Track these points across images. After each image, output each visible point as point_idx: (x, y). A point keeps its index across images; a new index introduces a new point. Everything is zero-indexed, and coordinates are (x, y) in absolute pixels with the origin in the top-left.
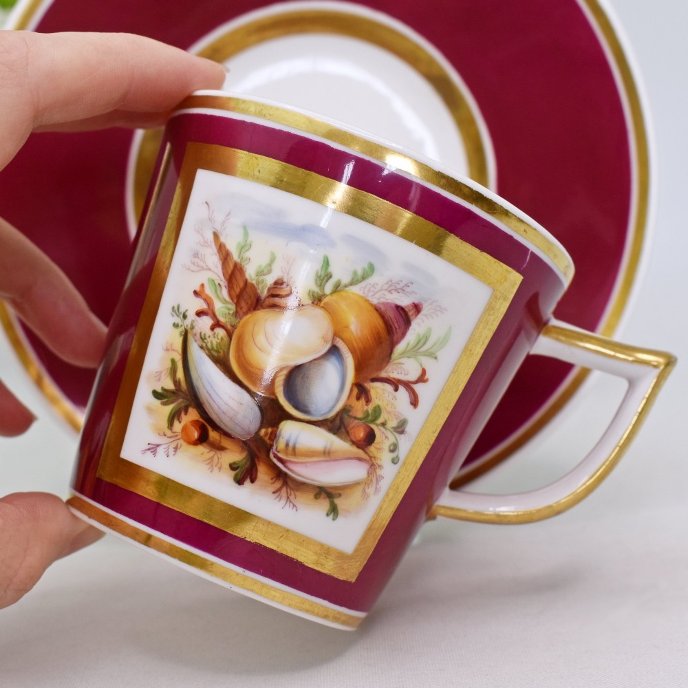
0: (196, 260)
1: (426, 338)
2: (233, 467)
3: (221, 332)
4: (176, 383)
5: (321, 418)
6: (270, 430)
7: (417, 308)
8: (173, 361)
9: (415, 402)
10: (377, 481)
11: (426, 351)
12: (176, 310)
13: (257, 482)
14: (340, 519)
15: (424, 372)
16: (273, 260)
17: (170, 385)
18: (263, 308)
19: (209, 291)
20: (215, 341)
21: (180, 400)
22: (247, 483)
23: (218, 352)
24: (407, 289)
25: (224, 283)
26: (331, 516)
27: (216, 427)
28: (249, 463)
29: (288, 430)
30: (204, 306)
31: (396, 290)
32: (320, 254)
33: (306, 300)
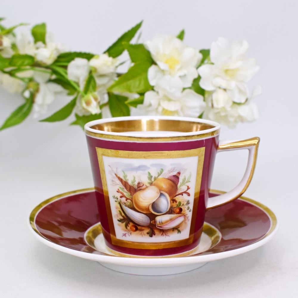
0: (114, 182)
1: (185, 179)
2: (148, 233)
3: (129, 201)
4: (123, 217)
5: (166, 212)
6: (153, 221)
7: (179, 173)
8: (119, 211)
9: (189, 195)
10: (188, 218)
11: (187, 181)
12: (114, 197)
13: (156, 235)
14: (182, 232)
16: (134, 178)
17: (122, 218)
18: (137, 191)
19: (121, 190)
20: (129, 203)
21: (126, 221)
22: (153, 236)
23: (130, 206)
24: (174, 170)
25: (124, 188)
26: (179, 233)
27: (139, 225)
28: (152, 231)
29: (159, 219)
30: (122, 195)
31: (172, 172)
32: (147, 172)
33: (148, 185)
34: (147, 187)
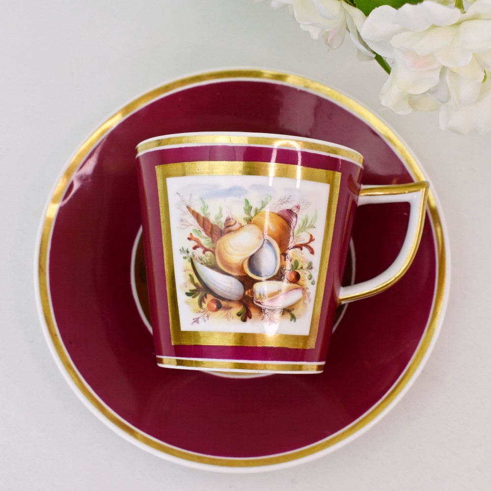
0: (183, 223)
1: (307, 220)
2: (239, 315)
3: (209, 253)
4: (196, 285)
5: (272, 276)
6: (250, 291)
7: (297, 208)
8: (190, 275)
9: (312, 252)
10: (308, 296)
11: (309, 225)
12: (182, 250)
13: (253, 317)
14: (297, 320)
15: (311, 236)
16: (221, 210)
17: (193, 287)
18: (225, 234)
19: (195, 236)
20: (208, 259)
21: (201, 293)
22: (248, 319)
23: (211, 263)
24: (289, 200)
25: (201, 229)
26: (293, 320)
27: (224, 299)
28: (245, 310)
29: (257, 287)
30: (195, 244)
31: (285, 202)
32: (243, 199)
33: (244, 223)
34: (242, 227)
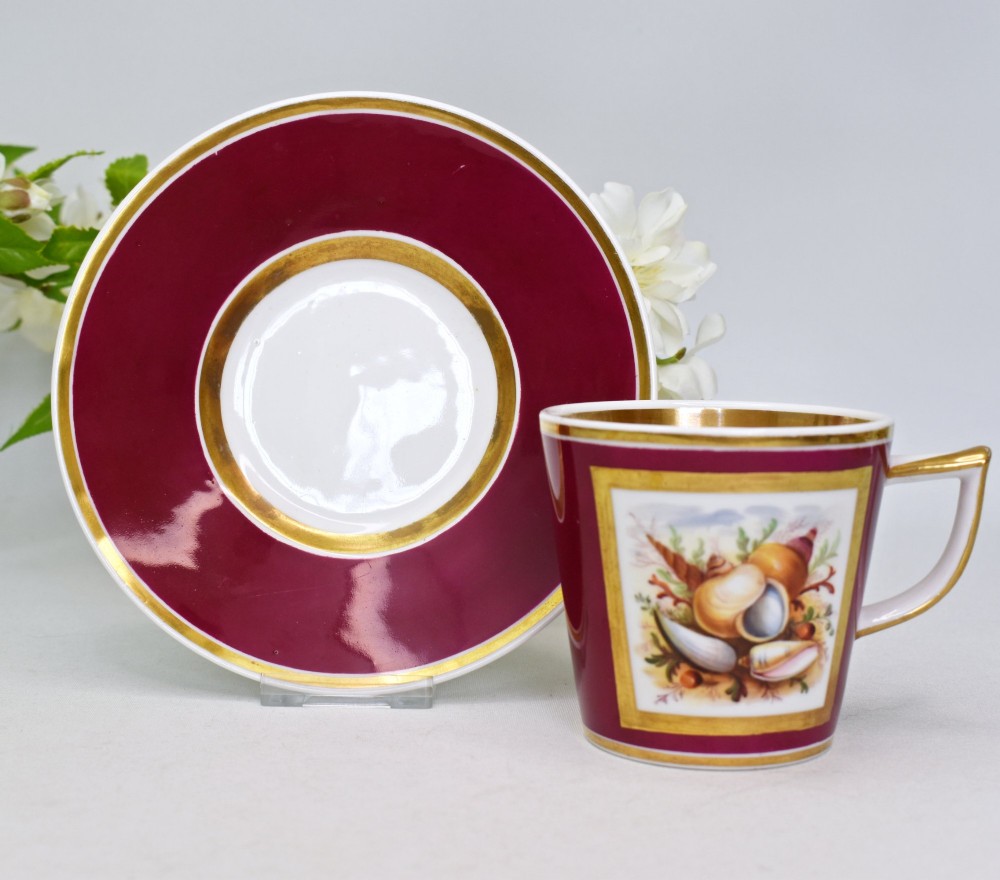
0: (641, 558)
1: (826, 546)
2: (728, 692)
3: (683, 606)
4: (662, 649)
5: (776, 635)
6: (745, 658)
7: (814, 532)
8: (654, 635)
9: (832, 590)
10: (825, 653)
11: (829, 554)
12: (639, 597)
13: (748, 696)
14: (811, 691)
15: (832, 569)
16: (702, 544)
17: (657, 652)
18: (708, 579)
19: (661, 578)
20: (681, 613)
21: (671, 660)
22: (742, 698)
23: (686, 619)
24: (803, 523)
25: (670, 570)
26: (804, 692)
27: (706, 671)
28: (738, 685)
29: (759, 653)
30: (661, 590)
31: (797, 528)
32: (735, 527)
33: (736, 562)
34: (733, 568)
